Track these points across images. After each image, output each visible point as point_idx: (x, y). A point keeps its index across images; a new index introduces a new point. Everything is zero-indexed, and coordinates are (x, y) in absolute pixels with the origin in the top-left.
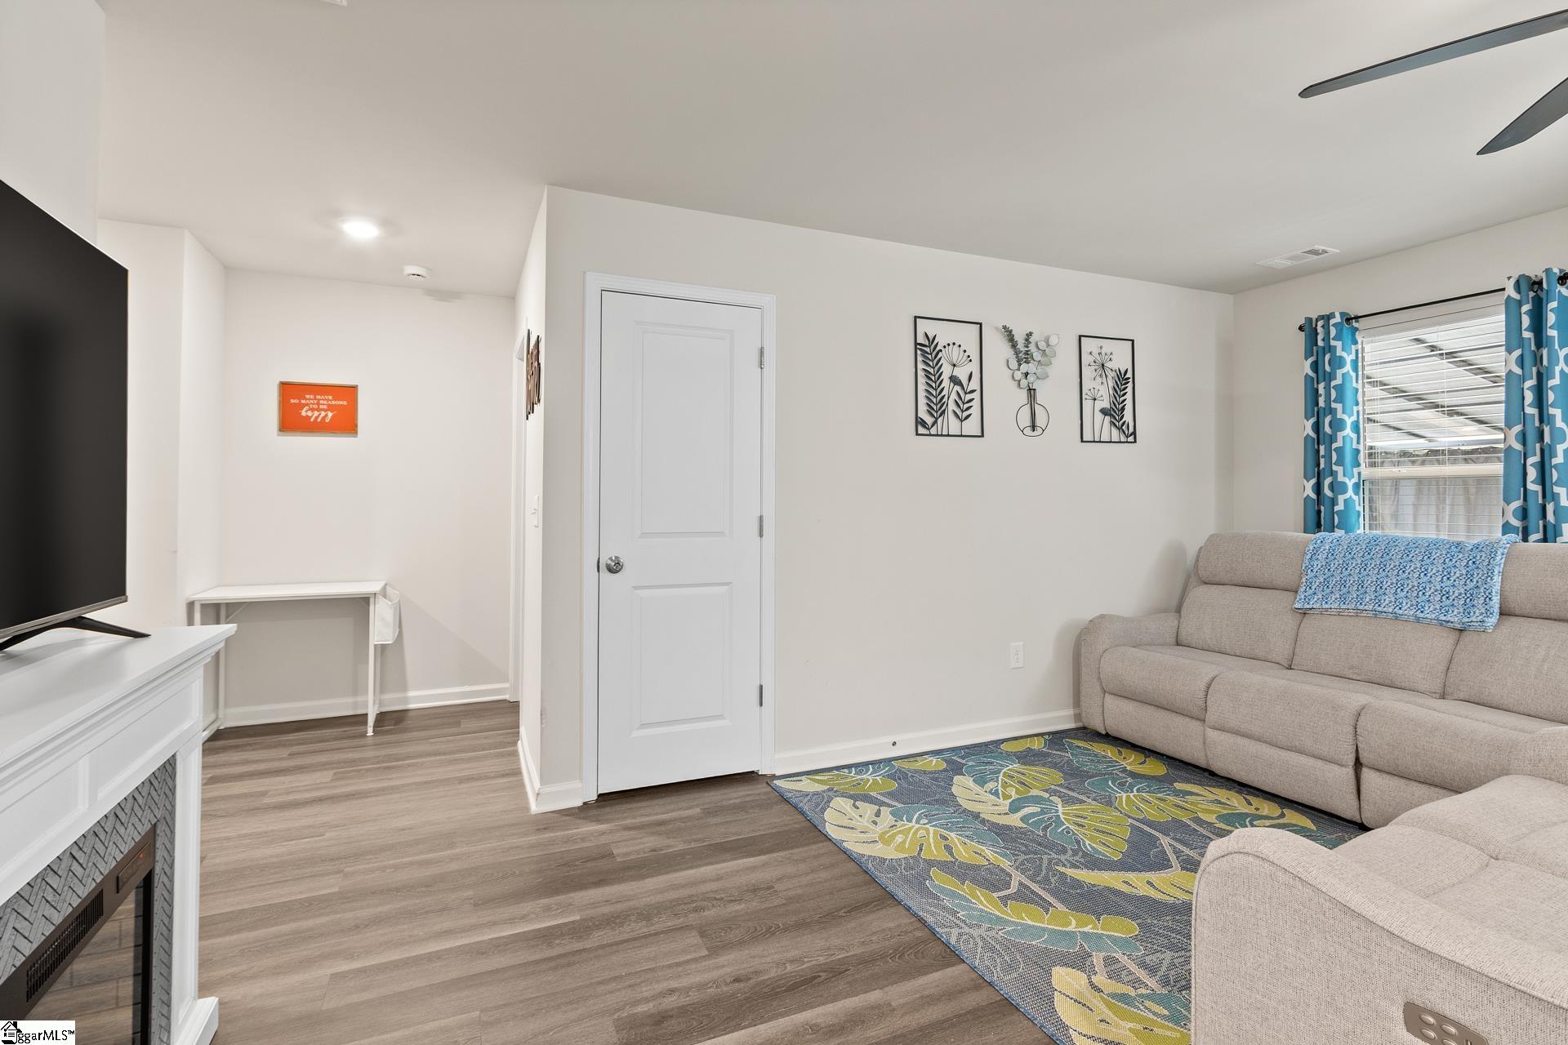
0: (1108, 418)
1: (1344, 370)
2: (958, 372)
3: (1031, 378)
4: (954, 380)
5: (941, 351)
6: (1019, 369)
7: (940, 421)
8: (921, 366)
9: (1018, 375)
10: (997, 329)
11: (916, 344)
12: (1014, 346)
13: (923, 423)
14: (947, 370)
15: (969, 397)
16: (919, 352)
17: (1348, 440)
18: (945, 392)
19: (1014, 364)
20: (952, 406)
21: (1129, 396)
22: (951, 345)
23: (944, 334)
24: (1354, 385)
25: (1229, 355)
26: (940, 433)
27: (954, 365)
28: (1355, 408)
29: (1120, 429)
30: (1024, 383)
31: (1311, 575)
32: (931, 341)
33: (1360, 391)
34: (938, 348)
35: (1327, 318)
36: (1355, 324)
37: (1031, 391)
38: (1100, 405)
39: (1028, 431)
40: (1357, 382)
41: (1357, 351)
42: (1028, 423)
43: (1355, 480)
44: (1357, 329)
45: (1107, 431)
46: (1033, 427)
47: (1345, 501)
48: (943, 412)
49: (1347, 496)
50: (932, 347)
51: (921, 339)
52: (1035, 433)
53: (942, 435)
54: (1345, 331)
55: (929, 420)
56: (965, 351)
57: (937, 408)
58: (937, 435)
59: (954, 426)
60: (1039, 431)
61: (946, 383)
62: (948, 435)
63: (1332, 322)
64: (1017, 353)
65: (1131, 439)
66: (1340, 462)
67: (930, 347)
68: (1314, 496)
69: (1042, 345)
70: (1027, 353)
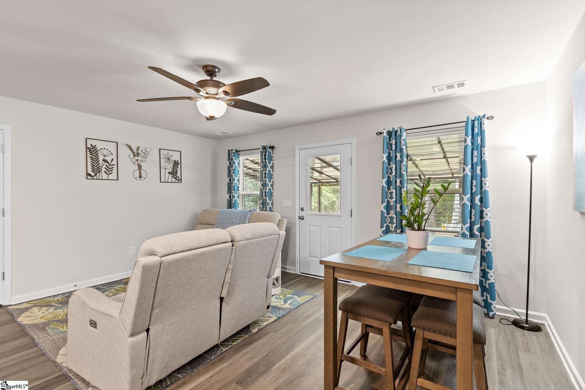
0: (171, 175)
1: (235, 165)
2: (106, 158)
3: (139, 161)
4: (105, 161)
5: (99, 151)
6: (134, 158)
7: (98, 175)
8: (89, 155)
9: (134, 160)
10: (124, 144)
11: (87, 147)
12: (132, 150)
13: (90, 175)
14: (101, 158)
15: (111, 167)
16: (88, 150)
17: (236, 184)
18: (100, 165)
19: (132, 156)
20: (103, 169)
21: (179, 168)
22: (104, 149)
23: (99, 145)
24: (238, 169)
25: (215, 158)
26: (98, 178)
27: (105, 156)
28: (238, 175)
29: (176, 178)
30: (136, 163)
31: (218, 220)
32: (94, 147)
33: (240, 171)
34: (97, 150)
35: (232, 150)
36: (239, 153)
37: (140, 167)
38: (167, 171)
39: (138, 178)
40: (239, 168)
41: (239, 160)
42: (138, 175)
43: (238, 195)
44: (239, 154)
45: (170, 178)
46: (140, 177)
47: (234, 200)
48: (100, 171)
49: (235, 199)
50: (94, 149)
51: (89, 146)
52: (141, 179)
53: (99, 179)
54: (236, 154)
55: (93, 174)
56: (110, 151)
57: (97, 170)
58: (97, 179)
59: (105, 176)
60: (143, 178)
61: (101, 161)
62: (102, 179)
63: (233, 151)
64: (133, 153)
65: (180, 181)
66: (234, 190)
67: (93, 149)
68: (229, 199)
69: (144, 151)
70: (138, 153)
